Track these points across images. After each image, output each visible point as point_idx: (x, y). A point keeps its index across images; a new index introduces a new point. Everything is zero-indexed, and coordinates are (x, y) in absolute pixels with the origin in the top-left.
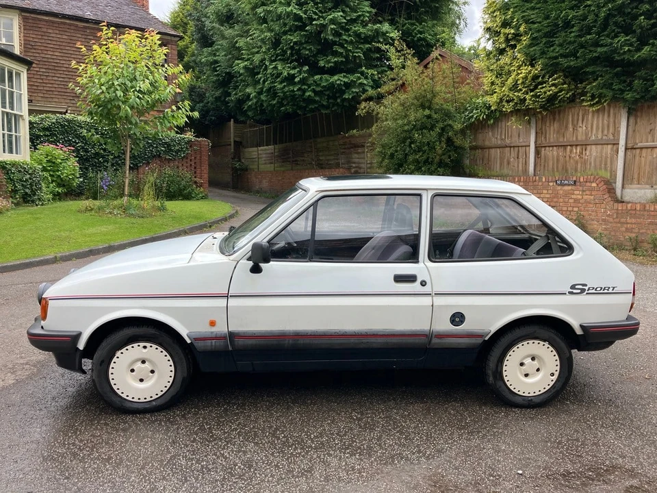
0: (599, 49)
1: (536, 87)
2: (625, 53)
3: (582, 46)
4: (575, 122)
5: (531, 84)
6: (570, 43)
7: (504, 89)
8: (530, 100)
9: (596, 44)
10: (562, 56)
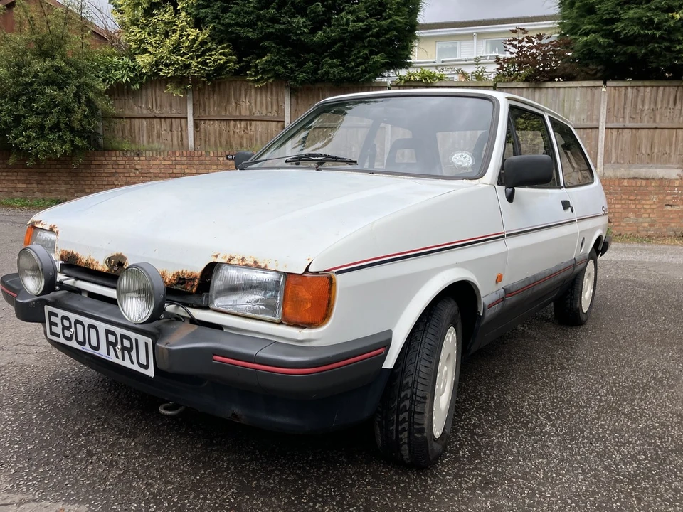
0: (277, 26)
1: (204, 53)
2: (301, 34)
3: (259, 18)
4: (238, 97)
5: (200, 49)
6: (247, 13)
7: (161, 50)
8: (196, 66)
9: (274, 20)
10: (238, 24)
